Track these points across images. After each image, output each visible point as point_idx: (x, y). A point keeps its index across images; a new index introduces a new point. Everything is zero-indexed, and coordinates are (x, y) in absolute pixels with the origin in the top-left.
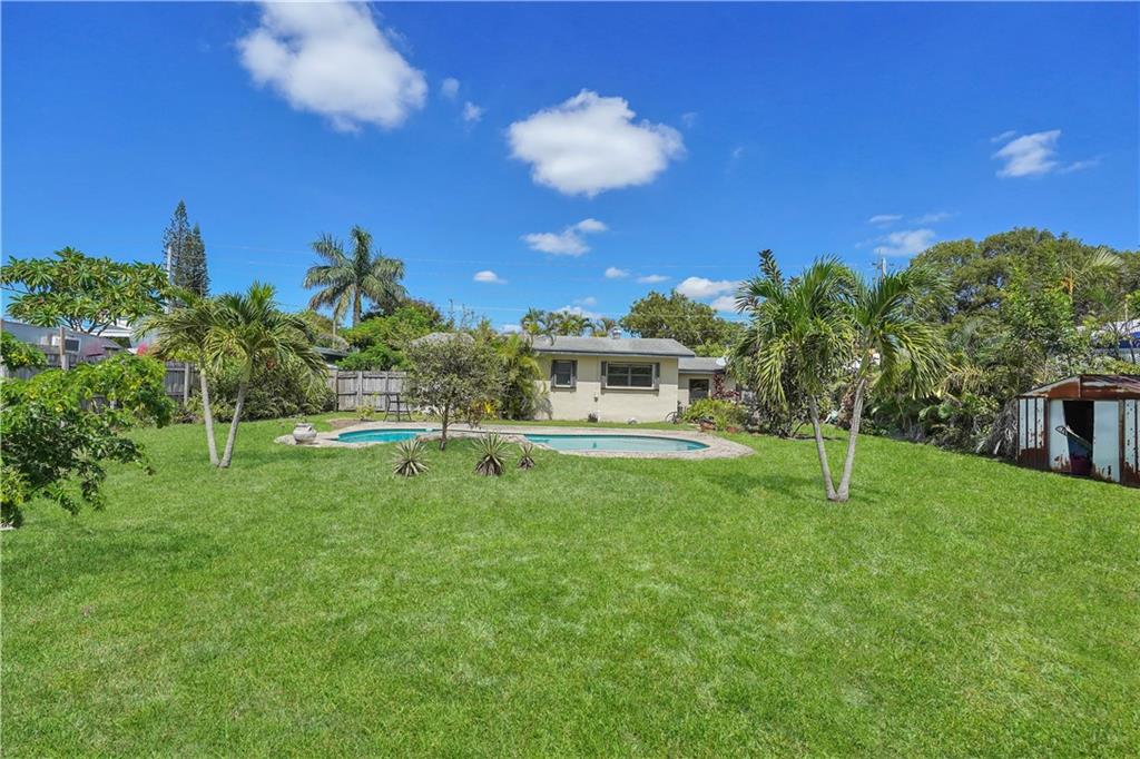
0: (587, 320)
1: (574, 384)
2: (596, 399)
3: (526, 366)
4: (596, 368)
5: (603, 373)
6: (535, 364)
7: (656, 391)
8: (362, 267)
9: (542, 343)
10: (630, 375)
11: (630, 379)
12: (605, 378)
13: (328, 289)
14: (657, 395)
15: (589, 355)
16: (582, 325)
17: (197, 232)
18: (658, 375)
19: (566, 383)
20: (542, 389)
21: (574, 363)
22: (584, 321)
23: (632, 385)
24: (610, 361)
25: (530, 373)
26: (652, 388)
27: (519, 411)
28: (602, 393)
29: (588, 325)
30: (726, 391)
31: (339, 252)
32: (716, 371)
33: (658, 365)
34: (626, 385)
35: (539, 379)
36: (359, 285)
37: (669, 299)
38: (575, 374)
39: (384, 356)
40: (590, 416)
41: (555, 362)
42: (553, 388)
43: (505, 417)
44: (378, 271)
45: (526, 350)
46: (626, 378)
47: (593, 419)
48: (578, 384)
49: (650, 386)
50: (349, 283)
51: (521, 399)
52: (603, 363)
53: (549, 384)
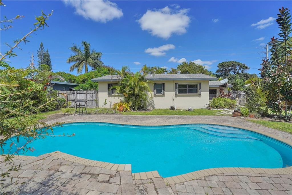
0: (165, 69)
1: (164, 93)
2: (173, 99)
3: (143, 86)
4: (173, 86)
5: (176, 88)
6: (146, 85)
7: (200, 95)
8: (87, 55)
9: (149, 76)
10: (188, 89)
11: (188, 90)
12: (177, 90)
13: (76, 63)
14: (200, 97)
15: (169, 80)
16: (164, 71)
17: (47, 52)
18: (200, 88)
19: (160, 93)
20: (150, 96)
21: (163, 84)
22: (164, 70)
23: (189, 93)
24: (179, 82)
25: (145, 89)
26: (198, 94)
27: (140, 106)
28: (176, 97)
29: (165, 71)
30: (225, 94)
31: (79, 50)
32: (220, 86)
33: (200, 84)
34: (186, 93)
35: (148, 91)
36: (86, 61)
37: (189, 64)
38: (164, 89)
39: (91, 85)
40: (171, 107)
41: (155, 84)
42: (155, 95)
43: (134, 109)
44: (93, 56)
45: (142, 79)
46: (186, 90)
47: (173, 109)
48: (166, 93)
49: (197, 93)
50: (83, 61)
51: (141, 101)
52: (176, 84)
53: (153, 93)
